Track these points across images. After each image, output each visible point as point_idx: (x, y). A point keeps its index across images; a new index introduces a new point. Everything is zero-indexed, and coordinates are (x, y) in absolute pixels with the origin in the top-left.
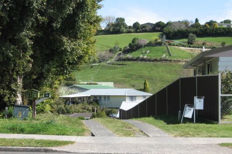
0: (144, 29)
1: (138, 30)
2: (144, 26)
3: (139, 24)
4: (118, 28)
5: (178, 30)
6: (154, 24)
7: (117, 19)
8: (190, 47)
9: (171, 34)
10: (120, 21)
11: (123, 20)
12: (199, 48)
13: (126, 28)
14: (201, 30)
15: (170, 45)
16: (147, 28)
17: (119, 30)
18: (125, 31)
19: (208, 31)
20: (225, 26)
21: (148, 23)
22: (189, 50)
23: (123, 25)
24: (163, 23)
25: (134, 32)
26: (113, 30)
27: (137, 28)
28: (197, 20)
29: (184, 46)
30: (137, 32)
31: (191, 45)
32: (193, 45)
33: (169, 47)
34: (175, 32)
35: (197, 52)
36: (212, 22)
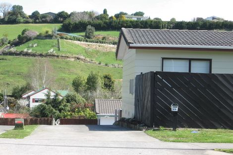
0: (43, 19)
1: (37, 21)
2: (44, 16)
3: (39, 13)
4: (14, 17)
5: (80, 22)
6: (55, 14)
7: (14, 7)
8: (87, 41)
9: (71, 26)
11: (20, 8)
12: (97, 42)
13: (24, 17)
14: (105, 23)
16: (48, 19)
17: (15, 19)
18: (22, 20)
19: (113, 24)
20: (135, 19)
21: (50, 13)
22: (85, 44)
23: (20, 14)
24: (66, 13)
25: (32, 23)
26: (8, 19)
27: (36, 18)
28: (105, 11)
29: (79, 40)
30: (36, 23)
31: (88, 40)
32: (91, 40)
35: (94, 47)
36: (122, 14)
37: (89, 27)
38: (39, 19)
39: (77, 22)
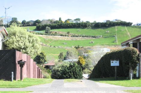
0: (28, 24)
1: (25, 25)
3: (25, 21)
6: (34, 21)
7: (13, 18)
8: (46, 35)
9: (40, 27)
11: (16, 19)
12: (52, 35)
14: (58, 25)
16: (30, 24)
19: (62, 25)
20: (74, 22)
21: (31, 21)
22: (45, 37)
23: (16, 22)
24: (40, 21)
25: (22, 26)
28: (60, 19)
29: (42, 34)
30: (24, 26)
32: (48, 34)
34: (43, 26)
35: (50, 38)
36: (69, 20)
37: (47, 27)
38: (25, 24)
39: (44, 25)
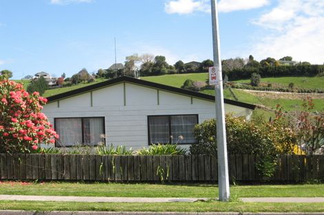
0: (189, 69)
1: (182, 71)
2: (189, 65)
3: (182, 63)
4: (158, 68)
5: (234, 70)
6: (200, 64)
7: (157, 58)
8: (254, 89)
10: (160, 60)
11: (163, 58)
12: (264, 90)
13: (167, 68)
15: (233, 87)
16: (193, 68)
17: (160, 71)
18: (166, 71)
20: (287, 64)
21: (193, 62)
22: (254, 93)
23: (164, 65)
24: (212, 62)
25: (177, 73)
26: (152, 70)
27: (180, 68)
28: (251, 57)
30: (180, 73)
31: (256, 87)
33: (232, 90)
35: (263, 95)
37: (254, 74)
38: (183, 69)
